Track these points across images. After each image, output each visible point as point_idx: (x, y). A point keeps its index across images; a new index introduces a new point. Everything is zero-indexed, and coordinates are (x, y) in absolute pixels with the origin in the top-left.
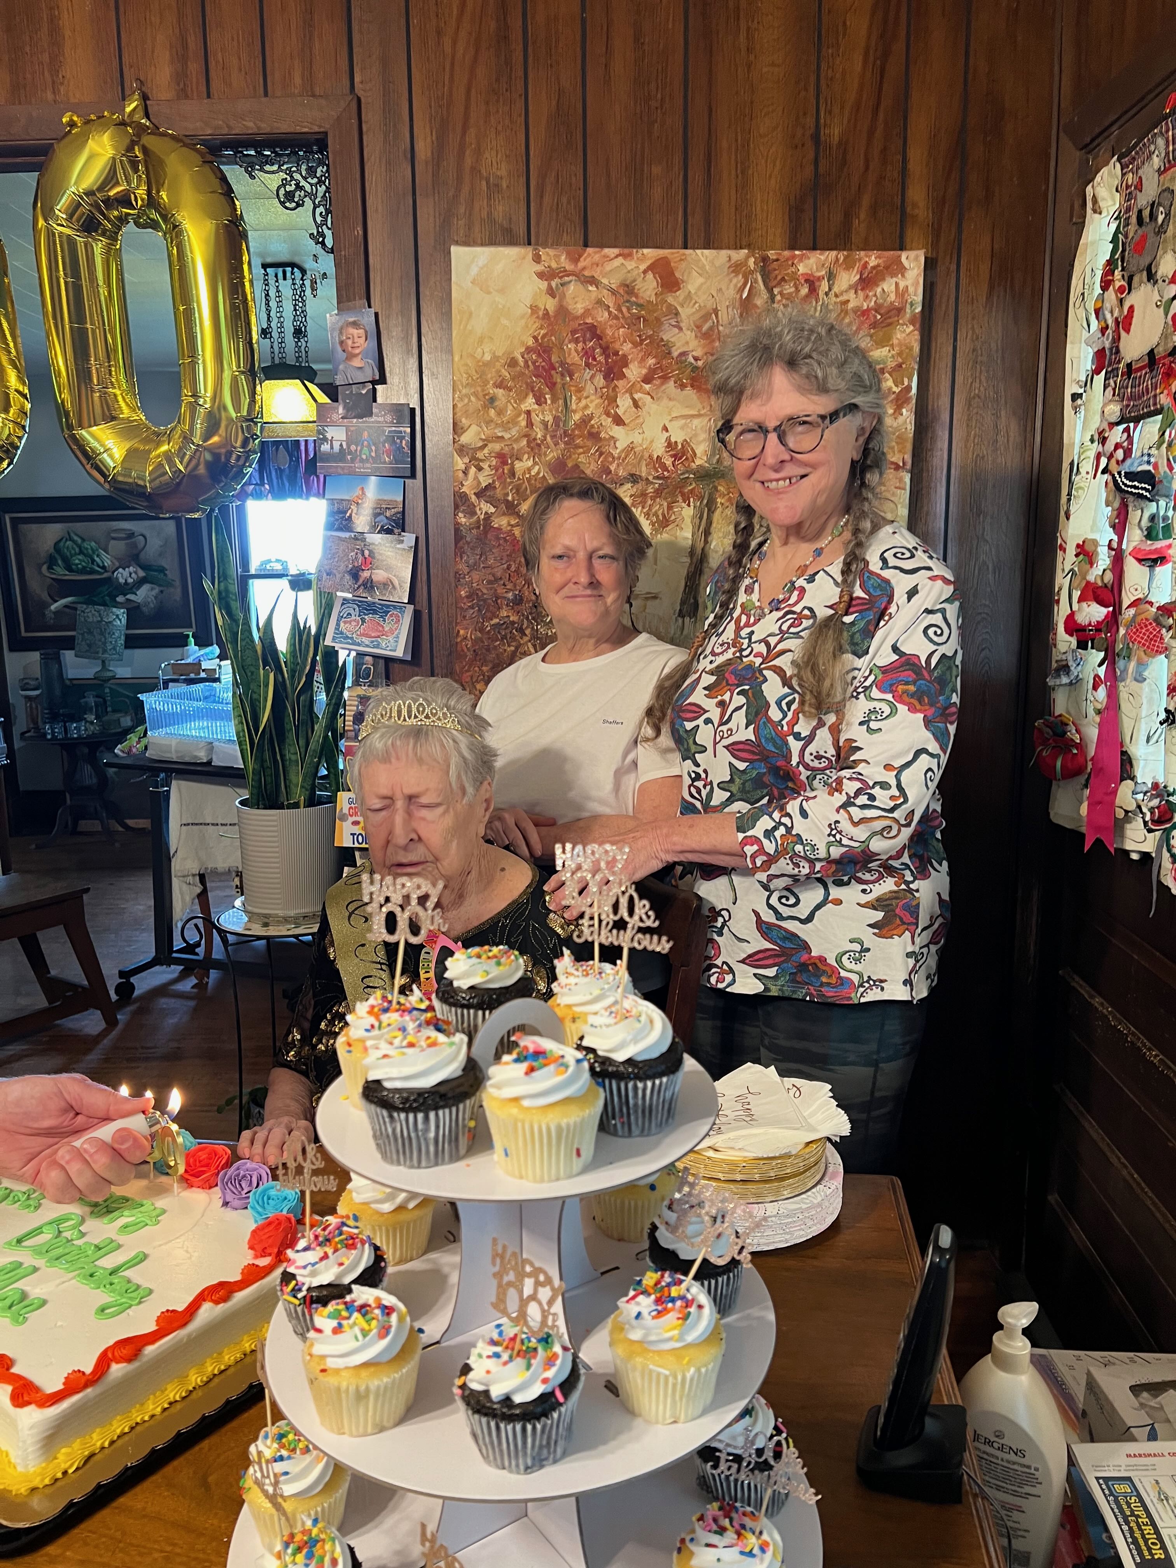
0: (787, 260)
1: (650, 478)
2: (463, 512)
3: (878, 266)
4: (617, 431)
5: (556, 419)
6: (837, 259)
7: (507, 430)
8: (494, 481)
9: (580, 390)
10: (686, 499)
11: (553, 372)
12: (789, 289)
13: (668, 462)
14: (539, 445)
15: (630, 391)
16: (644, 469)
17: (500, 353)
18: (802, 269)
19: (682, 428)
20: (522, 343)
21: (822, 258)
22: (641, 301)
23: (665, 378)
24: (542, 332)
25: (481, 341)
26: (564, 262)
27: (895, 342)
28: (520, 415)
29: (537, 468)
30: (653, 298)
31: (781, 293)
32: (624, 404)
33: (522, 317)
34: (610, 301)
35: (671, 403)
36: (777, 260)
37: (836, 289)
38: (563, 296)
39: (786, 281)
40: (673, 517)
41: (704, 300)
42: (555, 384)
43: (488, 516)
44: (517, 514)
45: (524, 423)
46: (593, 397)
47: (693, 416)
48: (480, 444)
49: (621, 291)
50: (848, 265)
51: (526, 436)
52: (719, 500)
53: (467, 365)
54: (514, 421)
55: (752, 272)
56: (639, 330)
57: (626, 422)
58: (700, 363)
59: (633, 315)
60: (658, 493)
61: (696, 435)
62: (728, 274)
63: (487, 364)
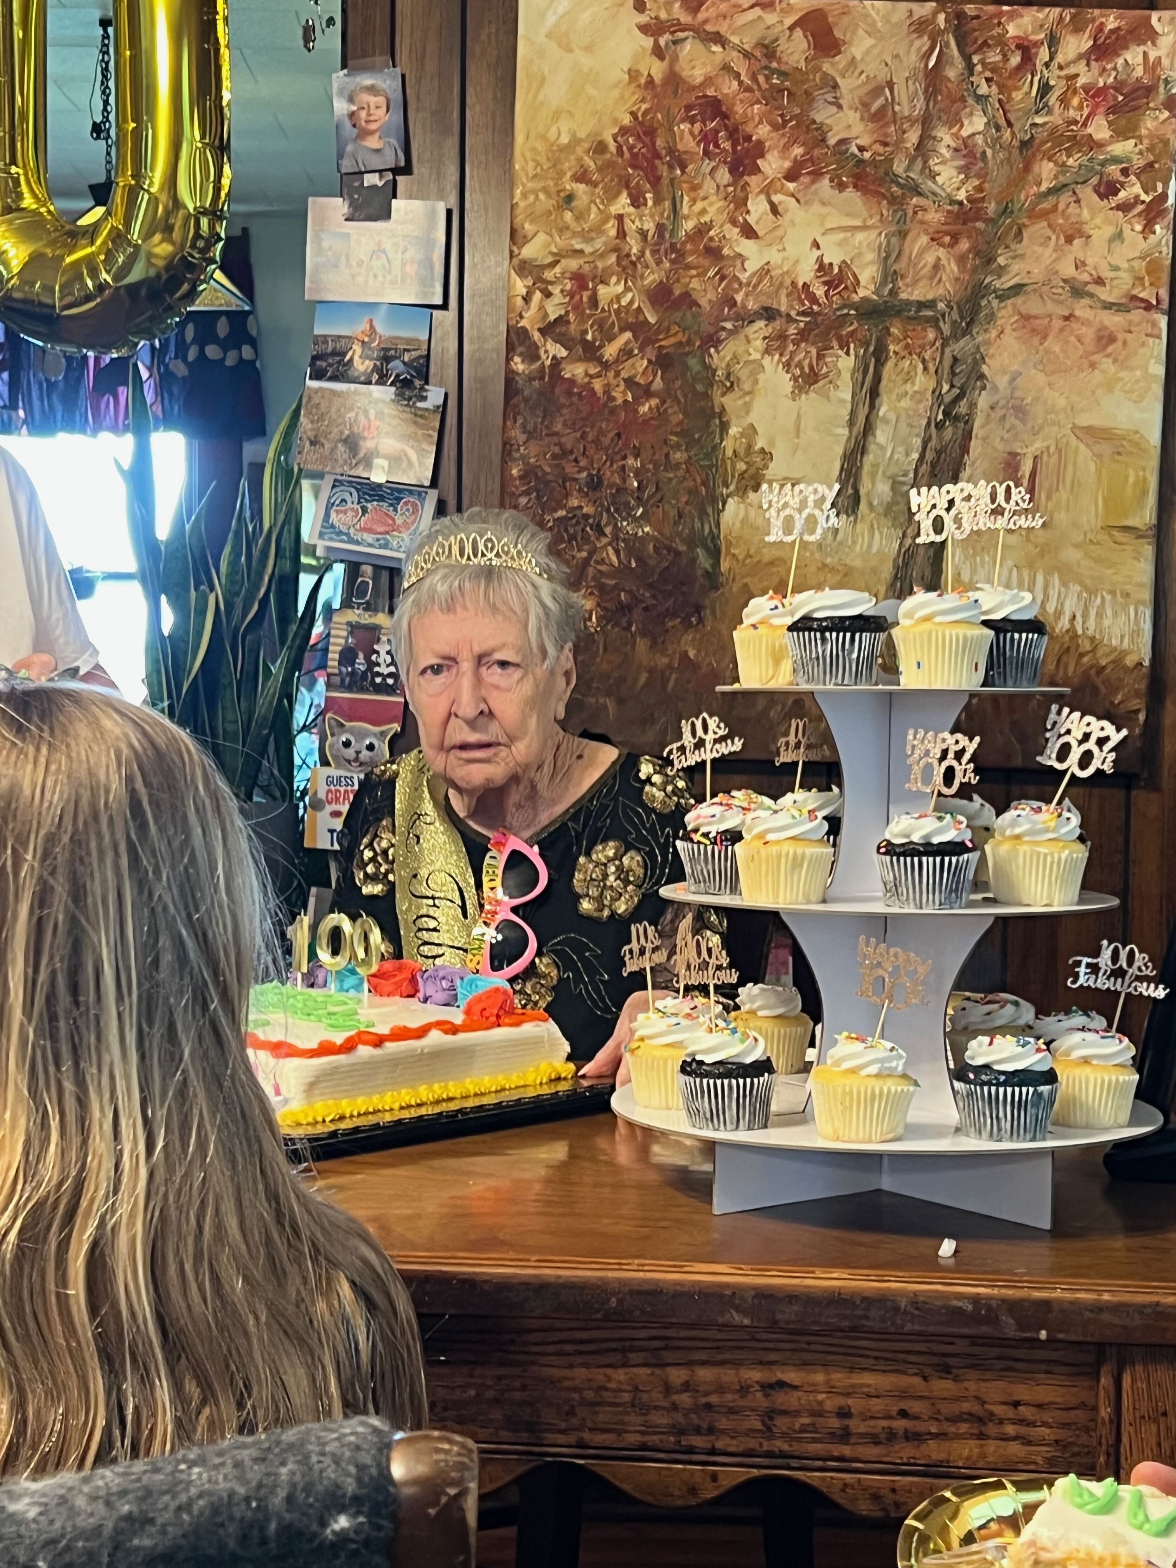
0: (991, 17)
1: (793, 313)
2: (520, 355)
3: (1119, 28)
4: (746, 247)
5: (660, 228)
6: (1061, 18)
7: (588, 240)
8: (567, 313)
9: (694, 188)
10: (844, 346)
11: (657, 162)
12: (994, 57)
13: (819, 291)
14: (634, 264)
15: (767, 191)
16: (784, 300)
17: (582, 134)
18: (1012, 30)
19: (841, 244)
20: (615, 121)
21: (1040, 16)
22: (784, 68)
23: (817, 175)
24: (644, 107)
25: (556, 116)
26: (678, 12)
27: (1144, 132)
28: (605, 221)
29: (629, 296)
30: (802, 65)
31: (982, 62)
32: (757, 208)
33: (616, 85)
34: (741, 66)
35: (824, 210)
36: (977, 17)
37: (1060, 58)
38: (675, 59)
39: (989, 46)
40: (825, 370)
41: (875, 70)
42: (659, 178)
43: (556, 362)
44: (599, 360)
45: (613, 232)
46: (713, 198)
47: (855, 228)
48: (550, 259)
49: (758, 54)
50: (1077, 27)
51: (616, 249)
52: (892, 348)
53: (534, 149)
54: (598, 229)
55: (941, 32)
56: (781, 107)
57: (760, 234)
58: (867, 155)
59: (772, 86)
60: (803, 335)
61: (860, 255)
62: (910, 33)
63: (563, 149)
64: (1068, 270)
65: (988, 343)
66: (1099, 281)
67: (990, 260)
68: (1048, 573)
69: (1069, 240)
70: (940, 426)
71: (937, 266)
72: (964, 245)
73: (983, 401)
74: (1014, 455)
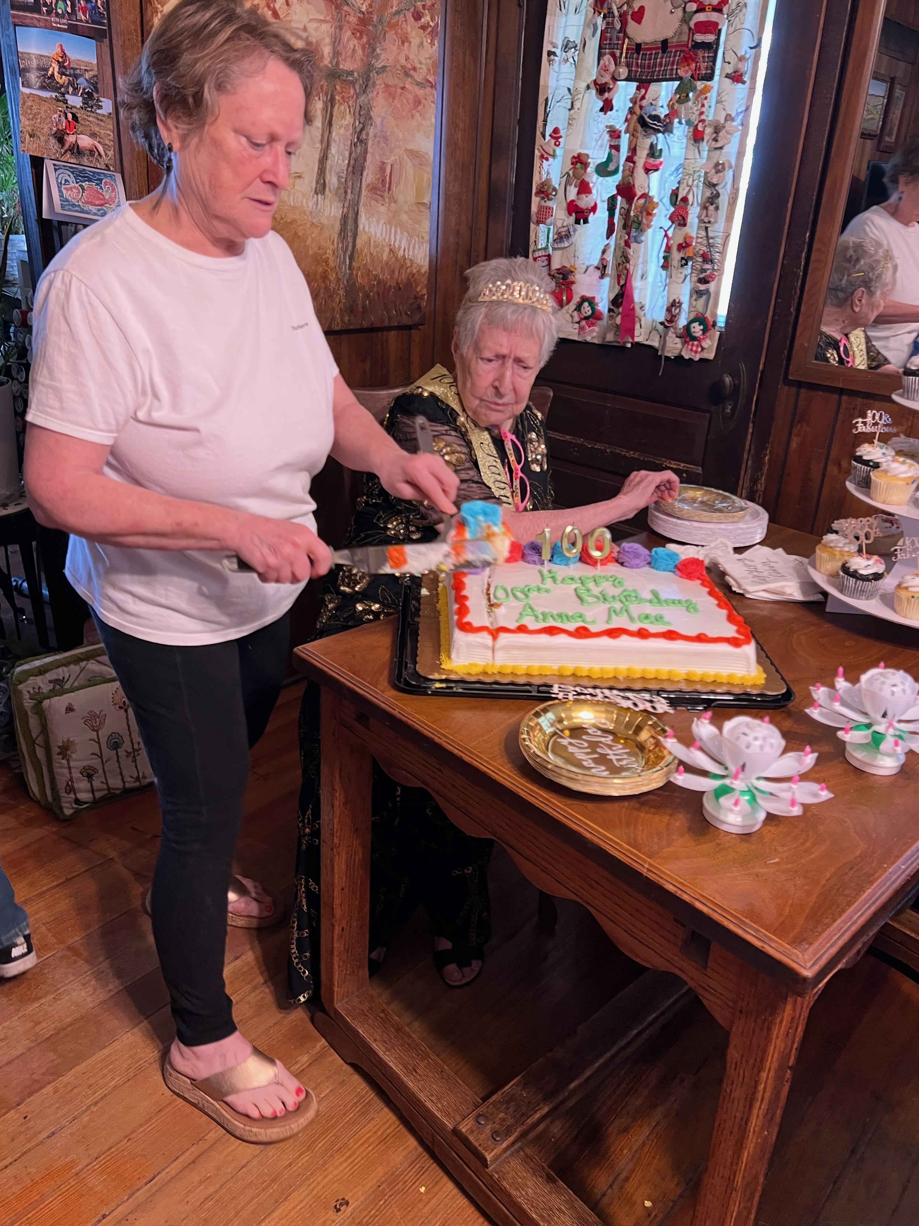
10: (319, 94)
19: (315, 30)
47: (322, 21)
52: (337, 97)
61: (324, 38)
64: (403, 61)
65: (373, 98)
66: (415, 69)
67: (374, 50)
68: (396, 227)
69: (403, 43)
70: (355, 145)
71: (354, 50)
72: (365, 39)
73: (372, 131)
74: (383, 163)
